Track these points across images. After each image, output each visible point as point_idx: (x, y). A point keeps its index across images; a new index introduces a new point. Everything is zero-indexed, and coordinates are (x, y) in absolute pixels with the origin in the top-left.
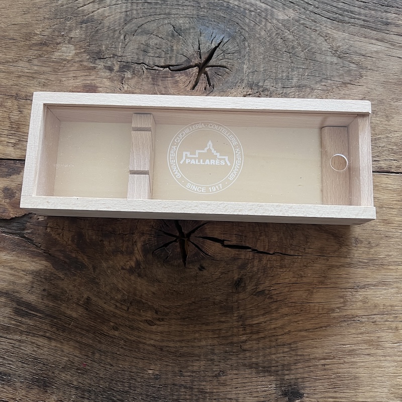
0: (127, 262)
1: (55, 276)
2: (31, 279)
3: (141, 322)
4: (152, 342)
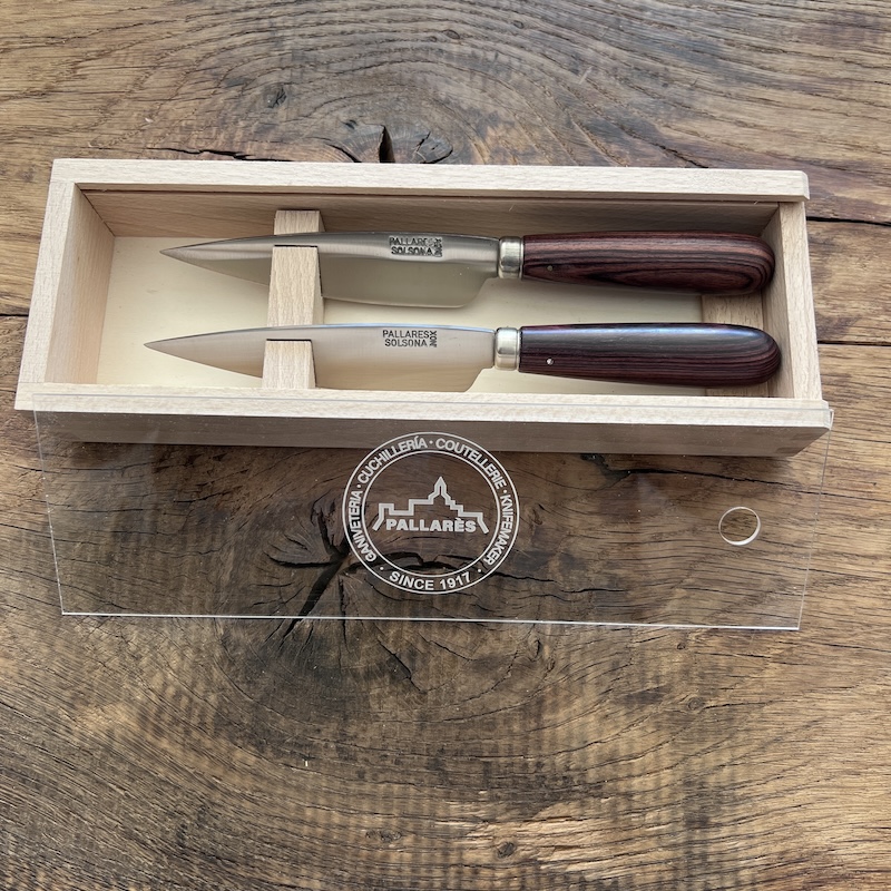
0: (503, 137)
2: (696, 103)
3: (470, 37)
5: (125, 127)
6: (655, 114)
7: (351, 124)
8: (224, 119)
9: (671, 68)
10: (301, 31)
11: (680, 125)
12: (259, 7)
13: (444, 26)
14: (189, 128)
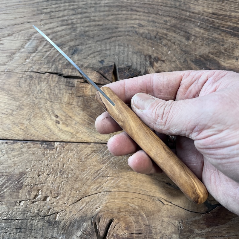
0: (160, 66)
1: (216, 55)
2: (235, 53)
3: (147, 26)
4: (138, 13)
5: (18, 63)
6: (219, 57)
7: (102, 62)
8: (54, 60)
9: (225, 38)
10: (83, 25)
11: (229, 61)
12: (67, 15)
13: (137, 22)
14: (41, 63)
